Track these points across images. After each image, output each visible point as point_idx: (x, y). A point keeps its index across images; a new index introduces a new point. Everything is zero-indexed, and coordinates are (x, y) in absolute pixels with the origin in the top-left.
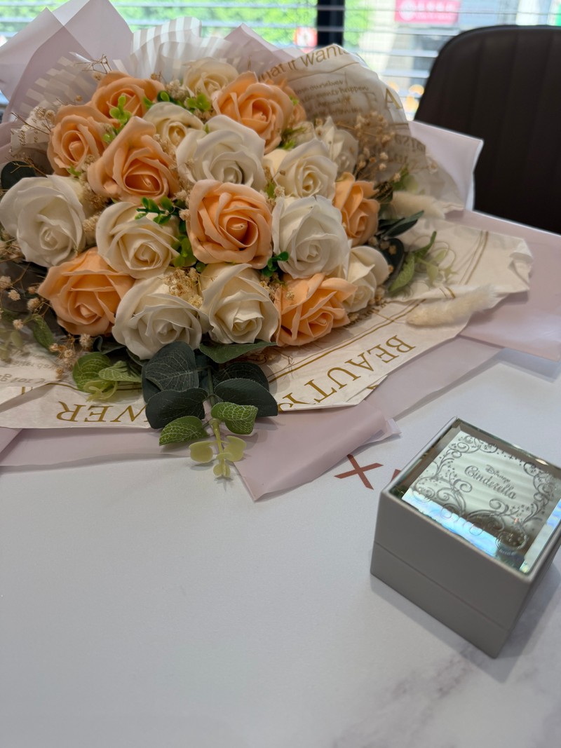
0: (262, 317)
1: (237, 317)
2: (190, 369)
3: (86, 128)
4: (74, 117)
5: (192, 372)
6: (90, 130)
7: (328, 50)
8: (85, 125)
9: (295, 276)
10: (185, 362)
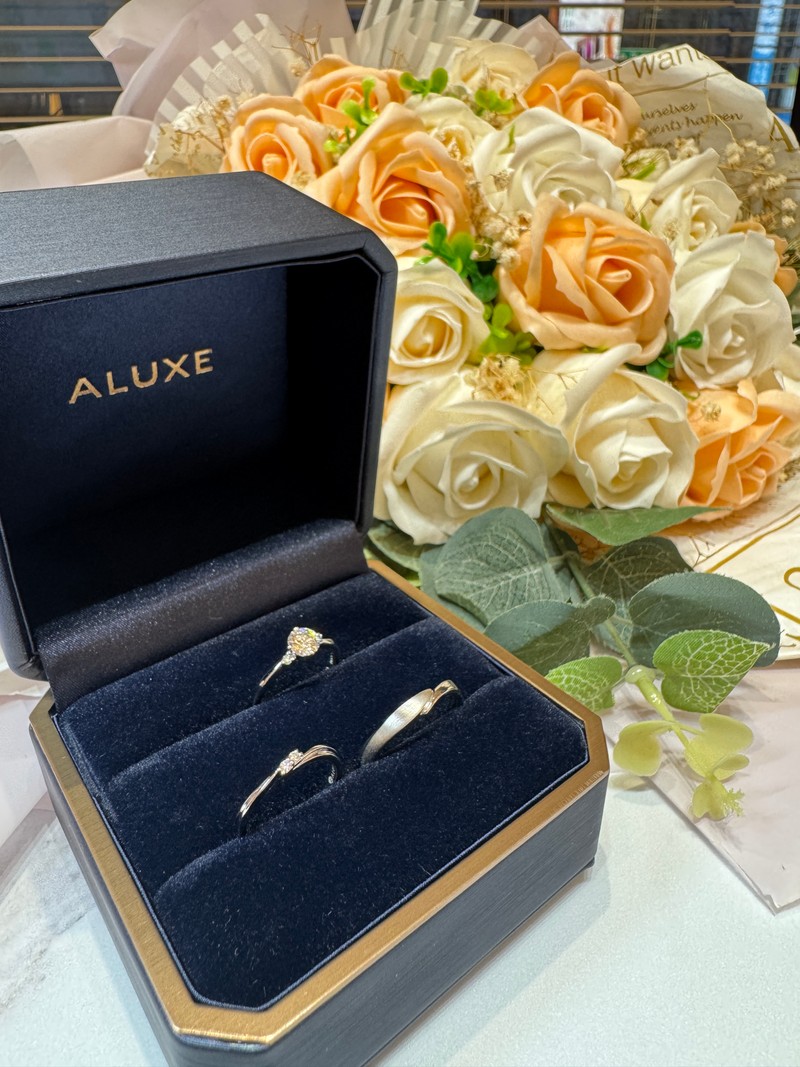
0: (668, 450)
1: (626, 449)
2: (533, 563)
3: (295, 130)
4: (271, 112)
5: (539, 570)
6: (301, 133)
7: (677, 51)
8: (291, 124)
9: (700, 384)
10: (520, 550)
